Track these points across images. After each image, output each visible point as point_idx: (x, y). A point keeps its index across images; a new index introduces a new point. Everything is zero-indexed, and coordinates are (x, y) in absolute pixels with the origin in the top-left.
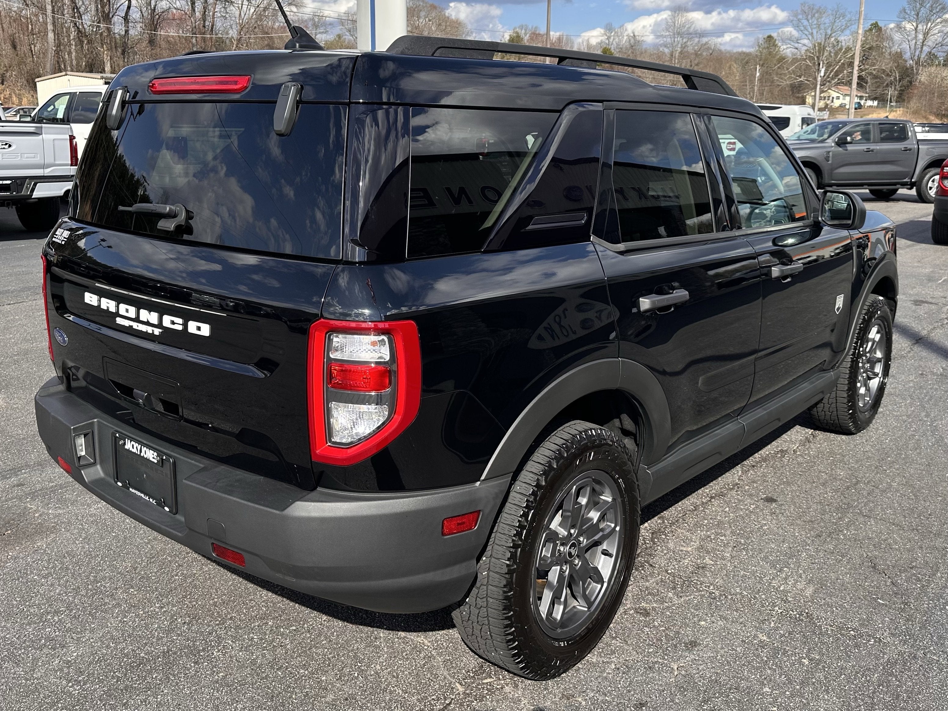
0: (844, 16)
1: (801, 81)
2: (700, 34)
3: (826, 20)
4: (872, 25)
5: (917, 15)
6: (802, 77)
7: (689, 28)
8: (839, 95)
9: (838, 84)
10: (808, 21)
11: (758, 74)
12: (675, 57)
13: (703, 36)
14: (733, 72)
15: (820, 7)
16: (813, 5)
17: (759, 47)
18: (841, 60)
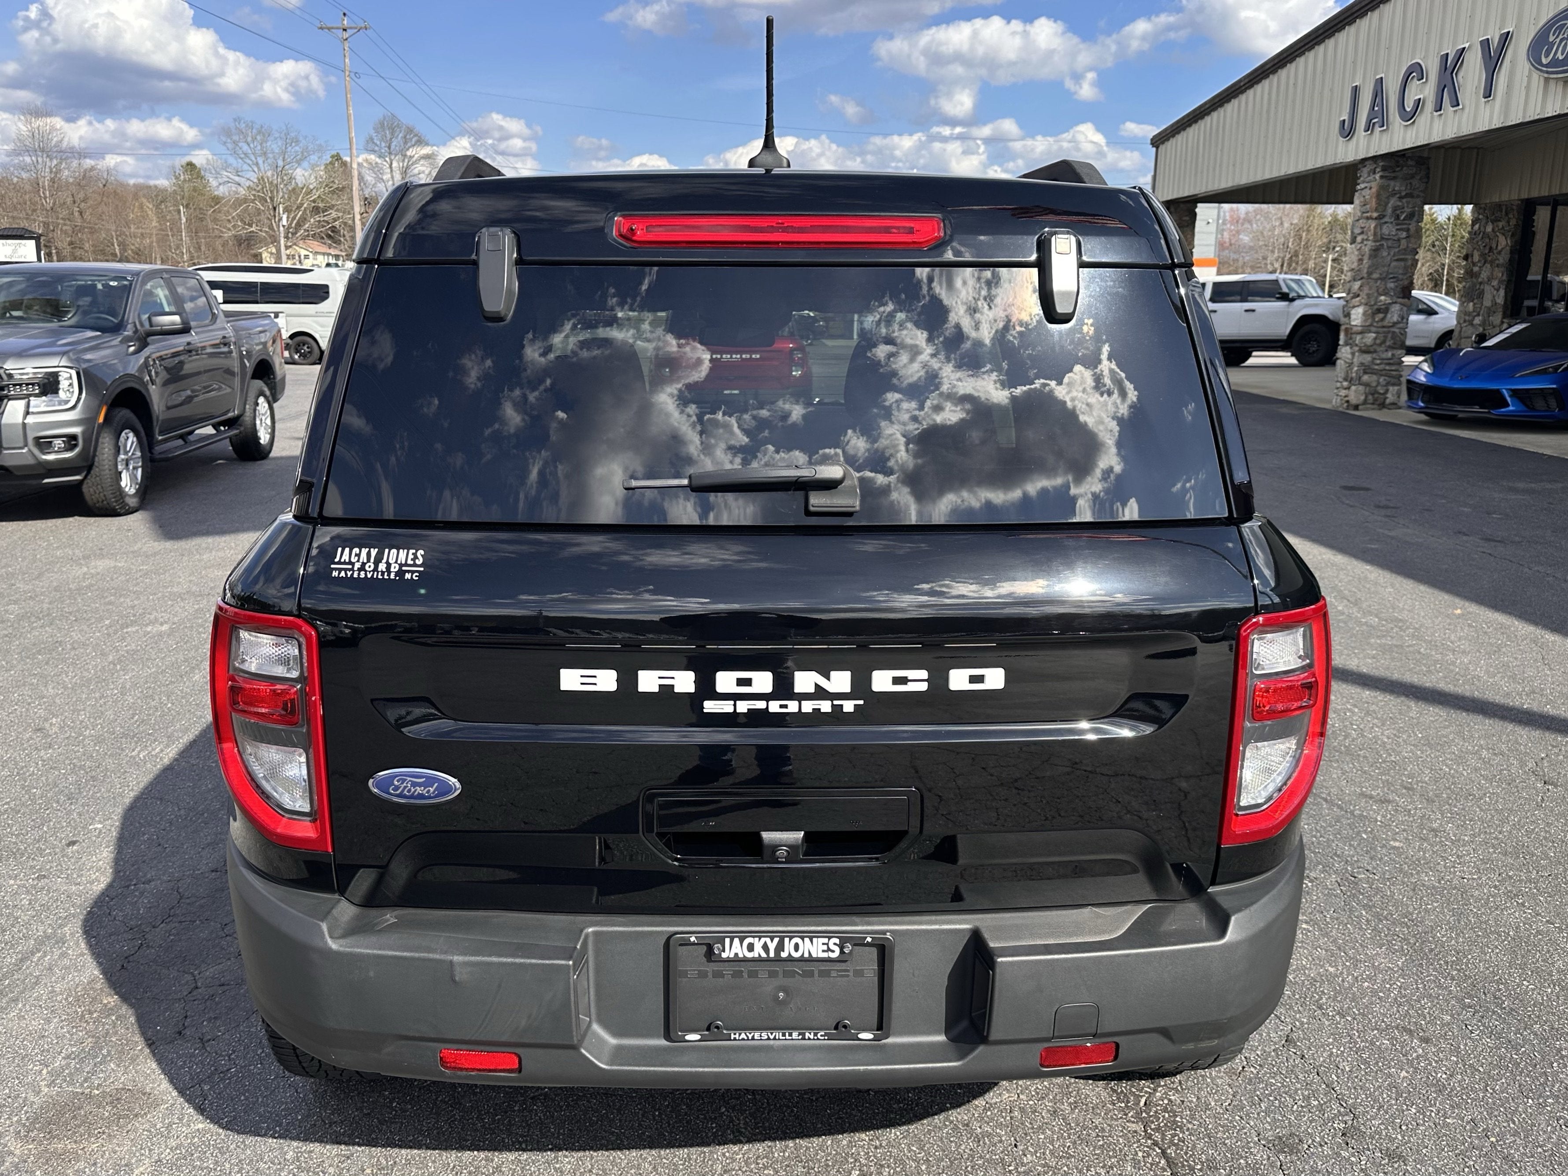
0: (298, 142)
1: (253, 232)
2: (79, 154)
3: (274, 146)
4: (332, 157)
5: (389, 148)
6: (254, 225)
7: (61, 141)
8: (307, 253)
9: (304, 238)
10: (249, 145)
11: (184, 220)
12: (43, 187)
13: (85, 157)
14: (147, 215)
15: (262, 127)
16: (252, 122)
17: (177, 178)
18: (303, 204)
